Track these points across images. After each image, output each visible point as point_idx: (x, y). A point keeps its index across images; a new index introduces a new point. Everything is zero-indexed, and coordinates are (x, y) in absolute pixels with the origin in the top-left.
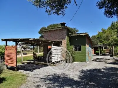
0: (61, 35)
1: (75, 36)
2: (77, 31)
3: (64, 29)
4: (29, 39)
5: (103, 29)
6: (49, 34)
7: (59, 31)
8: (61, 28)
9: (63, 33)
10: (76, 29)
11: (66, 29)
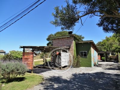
0: (69, 42)
1: (81, 43)
2: (83, 38)
3: (71, 37)
4: (45, 47)
5: (107, 37)
6: (58, 41)
7: (66, 39)
8: (69, 36)
9: (70, 41)
10: (82, 36)
11: (73, 37)
